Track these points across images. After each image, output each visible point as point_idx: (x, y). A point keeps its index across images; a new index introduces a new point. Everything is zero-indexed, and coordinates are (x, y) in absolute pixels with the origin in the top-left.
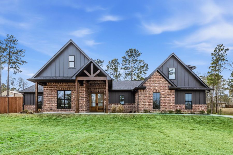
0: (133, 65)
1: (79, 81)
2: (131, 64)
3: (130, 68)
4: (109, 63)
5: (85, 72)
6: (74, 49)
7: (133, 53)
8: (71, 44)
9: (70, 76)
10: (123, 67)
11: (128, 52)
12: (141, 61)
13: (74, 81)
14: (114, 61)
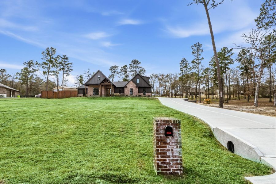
0: (136, 70)
1: (101, 85)
2: (135, 69)
3: (134, 71)
4: (122, 68)
5: (104, 82)
6: (100, 73)
7: (135, 62)
8: (99, 71)
9: (98, 83)
10: (130, 70)
11: (133, 61)
12: (140, 67)
13: (100, 85)
14: (125, 67)
